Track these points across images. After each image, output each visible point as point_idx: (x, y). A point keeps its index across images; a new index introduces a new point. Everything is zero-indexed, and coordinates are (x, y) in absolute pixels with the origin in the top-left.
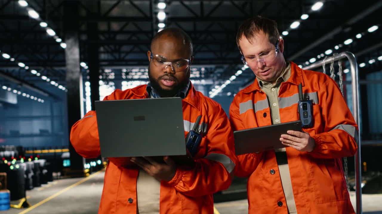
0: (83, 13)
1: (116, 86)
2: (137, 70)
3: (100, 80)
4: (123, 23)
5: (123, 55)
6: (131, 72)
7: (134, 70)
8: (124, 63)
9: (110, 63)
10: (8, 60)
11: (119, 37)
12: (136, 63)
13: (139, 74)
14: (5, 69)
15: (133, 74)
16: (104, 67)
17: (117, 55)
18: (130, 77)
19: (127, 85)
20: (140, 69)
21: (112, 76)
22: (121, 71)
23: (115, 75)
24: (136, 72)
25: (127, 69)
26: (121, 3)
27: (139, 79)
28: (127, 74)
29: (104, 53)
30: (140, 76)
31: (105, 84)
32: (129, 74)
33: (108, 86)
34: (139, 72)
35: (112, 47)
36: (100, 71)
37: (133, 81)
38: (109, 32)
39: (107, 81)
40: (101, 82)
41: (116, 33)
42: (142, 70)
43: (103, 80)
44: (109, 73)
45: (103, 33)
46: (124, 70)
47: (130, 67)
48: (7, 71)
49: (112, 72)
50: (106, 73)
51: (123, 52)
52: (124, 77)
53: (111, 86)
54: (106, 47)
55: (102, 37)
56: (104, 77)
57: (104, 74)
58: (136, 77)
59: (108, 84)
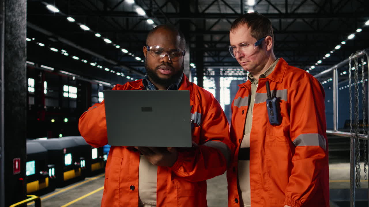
0: (193, 28)
1: (215, 80)
2: (231, 69)
3: (204, 76)
4: (222, 36)
5: (221, 59)
6: (227, 71)
7: (229, 70)
8: (222, 64)
9: (212, 64)
10: (140, 62)
11: (219, 46)
12: (230, 64)
13: (233, 72)
14: (137, 68)
15: (228, 72)
16: (207, 67)
17: (217, 59)
18: (226, 74)
19: (224, 80)
20: (233, 69)
21: (213, 73)
22: (219, 70)
23: (215, 73)
24: (230, 71)
25: (223, 69)
26: (221, 21)
27: (233, 76)
28: (224, 72)
29: (208, 57)
30: (233, 73)
31: (208, 79)
32: (226, 72)
33: (210, 80)
34: (233, 71)
35: (214, 53)
36: (204, 70)
37: (227, 77)
38: (212, 42)
39: (209, 76)
40: (205, 78)
41: (216, 42)
42: (235, 70)
43: (206, 76)
44: (211, 71)
45: (207, 43)
46: (222, 70)
47: (226, 68)
48: (139, 69)
49: (213, 71)
50: (209, 71)
51: (222, 56)
52: (221, 74)
53: (212, 80)
54: (209, 53)
55: (206, 46)
56: (207, 74)
57: (207, 72)
58: (230, 74)
59: (209, 79)
